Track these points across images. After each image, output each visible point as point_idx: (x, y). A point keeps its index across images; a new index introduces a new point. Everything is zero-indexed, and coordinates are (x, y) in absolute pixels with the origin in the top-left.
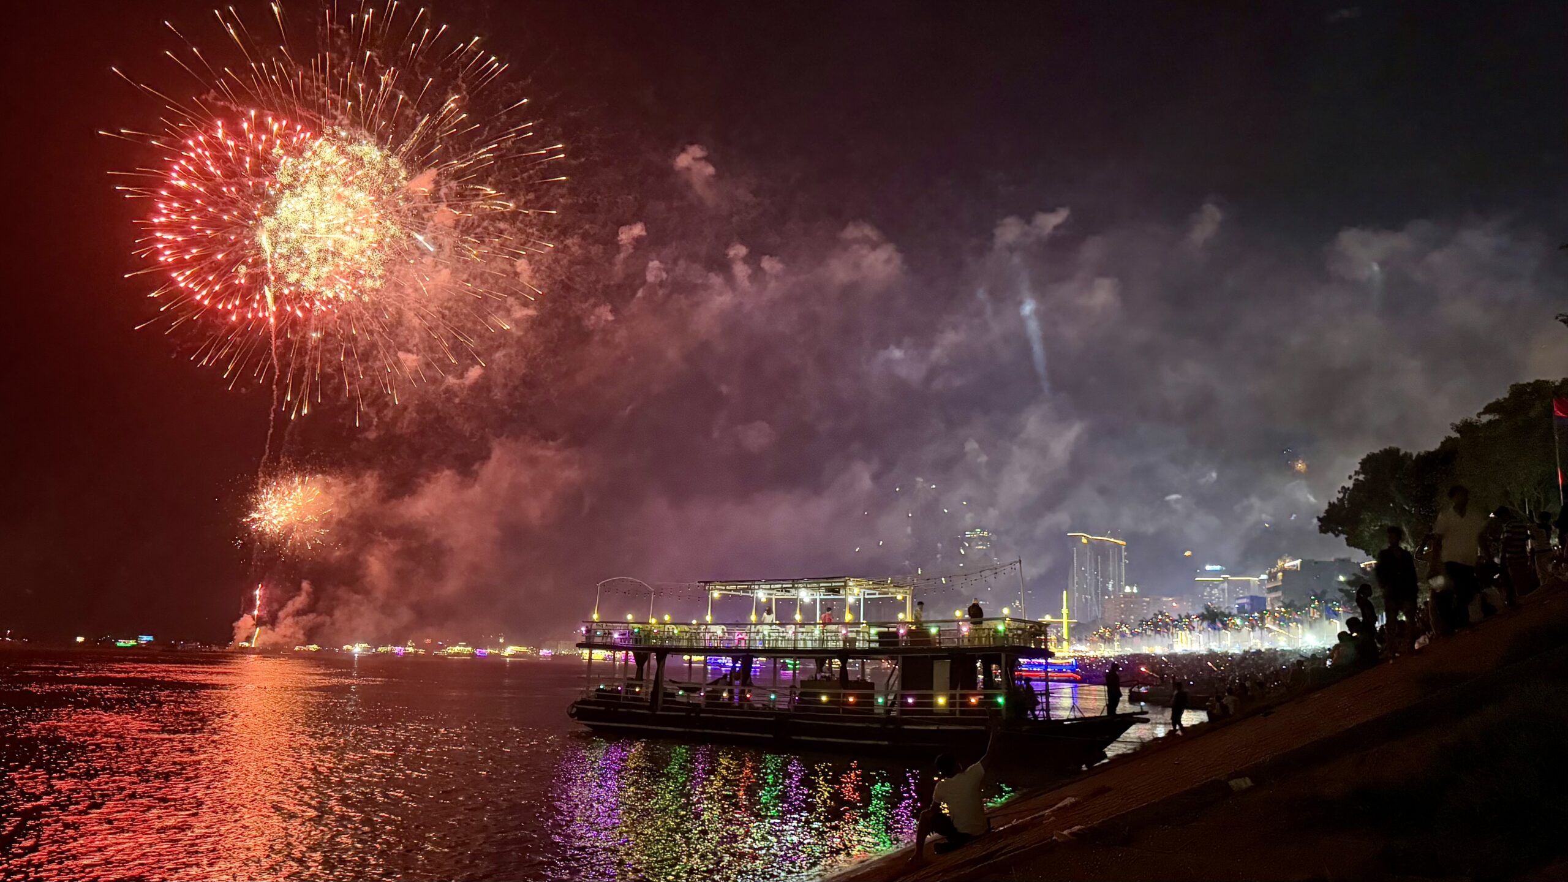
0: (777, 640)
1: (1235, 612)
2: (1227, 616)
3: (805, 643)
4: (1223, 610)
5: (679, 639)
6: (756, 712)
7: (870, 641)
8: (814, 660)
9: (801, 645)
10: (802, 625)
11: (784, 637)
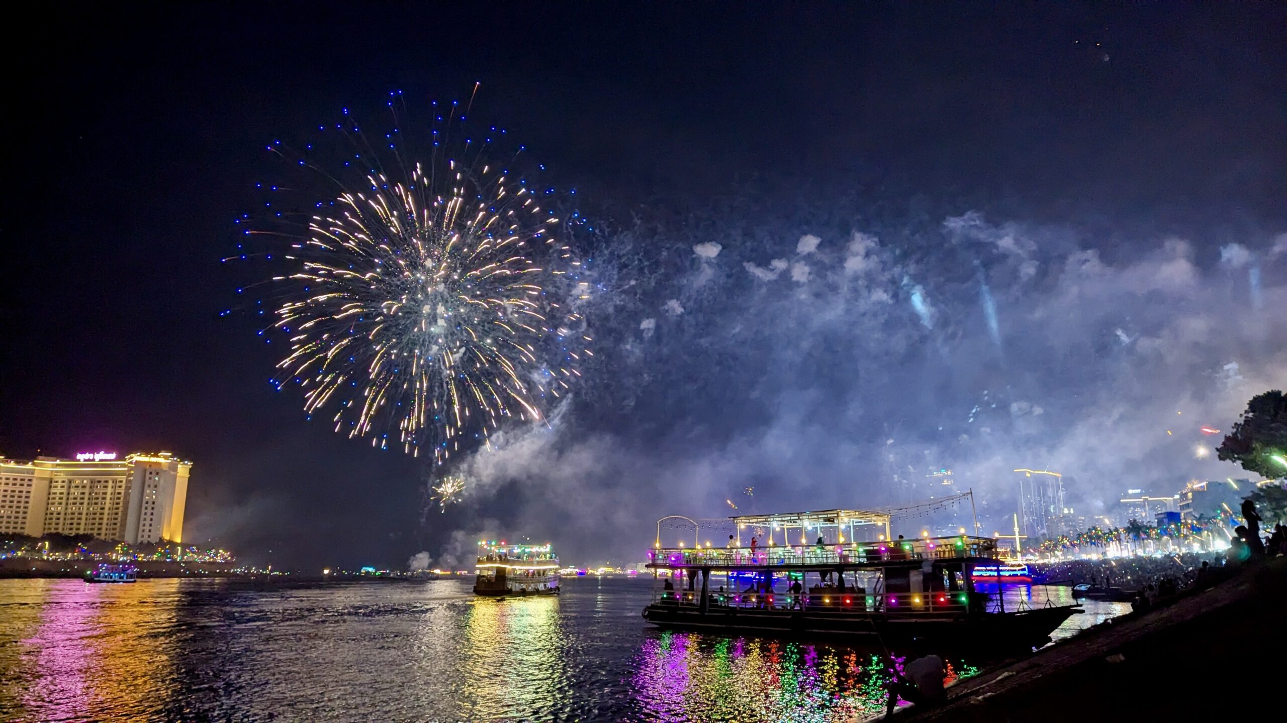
0: (789, 558)
1: (1155, 525)
2: (1148, 528)
3: (811, 560)
4: (1145, 524)
5: (717, 560)
6: (778, 612)
7: (859, 557)
8: (818, 573)
9: (808, 562)
10: (808, 546)
11: (794, 556)
